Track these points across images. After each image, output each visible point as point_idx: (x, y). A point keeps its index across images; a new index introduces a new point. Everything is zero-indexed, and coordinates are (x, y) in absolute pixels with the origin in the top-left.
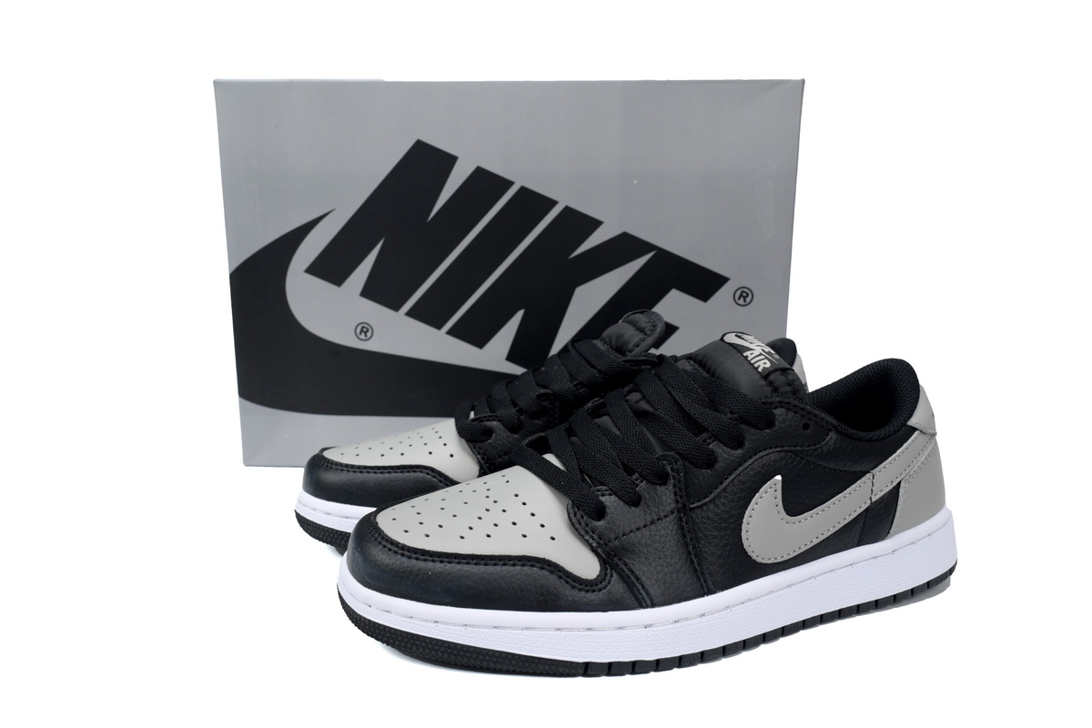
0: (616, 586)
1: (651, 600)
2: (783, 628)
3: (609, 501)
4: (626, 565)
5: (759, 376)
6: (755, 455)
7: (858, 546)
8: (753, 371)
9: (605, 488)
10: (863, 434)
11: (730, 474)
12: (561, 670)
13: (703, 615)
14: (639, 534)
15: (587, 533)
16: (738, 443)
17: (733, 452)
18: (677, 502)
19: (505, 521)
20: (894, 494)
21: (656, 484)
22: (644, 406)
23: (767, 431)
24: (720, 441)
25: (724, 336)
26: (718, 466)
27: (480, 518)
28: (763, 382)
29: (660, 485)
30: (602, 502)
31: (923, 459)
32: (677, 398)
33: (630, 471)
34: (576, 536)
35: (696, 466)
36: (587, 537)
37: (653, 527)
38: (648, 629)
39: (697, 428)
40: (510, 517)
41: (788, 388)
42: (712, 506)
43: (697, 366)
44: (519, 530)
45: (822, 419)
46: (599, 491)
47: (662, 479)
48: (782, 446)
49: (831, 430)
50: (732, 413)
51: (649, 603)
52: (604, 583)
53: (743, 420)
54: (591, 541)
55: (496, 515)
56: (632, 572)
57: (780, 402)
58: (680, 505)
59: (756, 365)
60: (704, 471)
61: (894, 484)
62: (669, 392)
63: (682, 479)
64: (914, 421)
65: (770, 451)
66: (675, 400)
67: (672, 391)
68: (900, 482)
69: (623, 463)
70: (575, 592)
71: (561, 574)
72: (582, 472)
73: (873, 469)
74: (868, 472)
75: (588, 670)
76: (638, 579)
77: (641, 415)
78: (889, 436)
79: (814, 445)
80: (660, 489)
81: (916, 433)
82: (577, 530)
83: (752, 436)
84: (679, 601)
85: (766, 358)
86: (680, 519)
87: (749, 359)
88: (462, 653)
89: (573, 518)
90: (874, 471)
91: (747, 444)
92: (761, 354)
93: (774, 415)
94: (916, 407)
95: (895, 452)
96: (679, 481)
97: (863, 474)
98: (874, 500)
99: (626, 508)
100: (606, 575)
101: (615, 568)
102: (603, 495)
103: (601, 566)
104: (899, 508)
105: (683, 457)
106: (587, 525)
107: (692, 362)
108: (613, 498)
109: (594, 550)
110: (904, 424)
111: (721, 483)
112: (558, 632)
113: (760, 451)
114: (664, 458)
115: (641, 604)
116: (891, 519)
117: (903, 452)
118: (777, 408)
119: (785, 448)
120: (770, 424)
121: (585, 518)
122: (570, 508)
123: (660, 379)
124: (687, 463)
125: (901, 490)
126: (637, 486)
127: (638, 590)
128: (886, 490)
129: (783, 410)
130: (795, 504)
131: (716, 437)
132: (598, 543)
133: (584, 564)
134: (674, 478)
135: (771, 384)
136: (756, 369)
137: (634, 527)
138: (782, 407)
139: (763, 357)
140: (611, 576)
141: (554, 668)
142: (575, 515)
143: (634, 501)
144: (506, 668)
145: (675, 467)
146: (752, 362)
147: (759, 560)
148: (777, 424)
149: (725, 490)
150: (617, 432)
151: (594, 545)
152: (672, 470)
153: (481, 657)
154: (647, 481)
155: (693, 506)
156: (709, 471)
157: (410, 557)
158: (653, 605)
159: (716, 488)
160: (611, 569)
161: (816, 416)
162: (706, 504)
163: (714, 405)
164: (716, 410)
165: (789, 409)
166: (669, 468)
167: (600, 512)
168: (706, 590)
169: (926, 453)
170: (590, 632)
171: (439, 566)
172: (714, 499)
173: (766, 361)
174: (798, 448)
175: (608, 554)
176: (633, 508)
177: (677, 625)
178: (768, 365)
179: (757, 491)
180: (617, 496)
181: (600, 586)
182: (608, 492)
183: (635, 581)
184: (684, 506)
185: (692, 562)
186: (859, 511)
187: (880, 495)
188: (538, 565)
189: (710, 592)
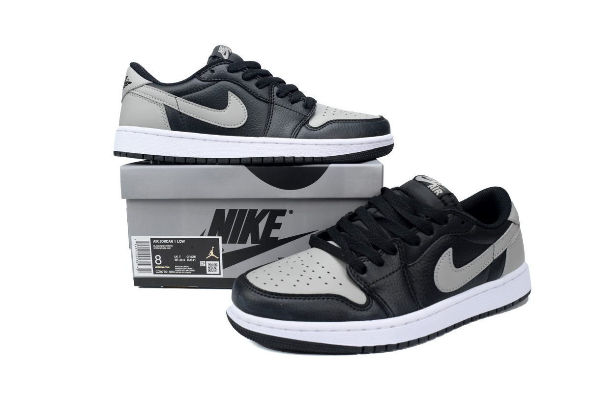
0: (375, 307)
1: (393, 313)
2: (455, 325)
3: (367, 264)
4: (379, 296)
5: (436, 198)
6: (439, 237)
7: (487, 282)
8: (434, 195)
9: (365, 257)
10: (489, 225)
11: (427, 248)
12: (351, 351)
13: (418, 320)
14: (384, 280)
15: (358, 280)
16: (431, 232)
17: (428, 237)
18: (402, 263)
19: (315, 276)
20: (504, 255)
21: (391, 254)
22: (379, 214)
23: (445, 225)
24: (422, 231)
25: (415, 177)
26: (421, 244)
27: (302, 275)
28: (439, 201)
29: (393, 255)
30: (364, 265)
31: (516, 237)
32: (397, 210)
33: (377, 248)
34: (352, 283)
35: (411, 244)
36: (358, 283)
37: (390, 277)
38: (393, 328)
39: (410, 225)
40: (317, 274)
41: (452, 204)
42: (418, 265)
43: (403, 194)
44: (323, 280)
45: (470, 219)
46: (362, 259)
47: (393, 252)
48: (452, 233)
49: (474, 224)
50: (426, 217)
51: (392, 315)
52: (369, 306)
53: (433, 220)
54: (360, 285)
55: (309, 273)
56: (382, 299)
57: (450, 211)
58: (403, 265)
59: (435, 192)
60: (414, 247)
61: (504, 250)
62: (392, 207)
63: (404, 252)
64: (510, 218)
65: (445, 236)
66: (396, 211)
67: (393, 206)
68: (506, 250)
69: (372, 244)
70: (355, 311)
71: (348, 302)
72: (351, 250)
73: (494, 243)
74: (491, 244)
75: (364, 350)
76: (385, 303)
77: (378, 219)
78: (500, 226)
79: (467, 232)
80: (393, 257)
81: (512, 224)
82: (353, 280)
83: (436, 228)
84: (406, 313)
85: (440, 188)
86: (404, 272)
87: (431, 189)
88: (300, 345)
89: (350, 273)
90: (495, 244)
91: (435, 232)
92: (437, 187)
93: (448, 218)
94: (510, 211)
95: (503, 234)
96: (402, 253)
97: (489, 246)
98: (494, 259)
99: (377, 267)
100: (370, 302)
101: (374, 298)
102: (364, 261)
103: (367, 297)
104: (506, 262)
105: (404, 240)
106: (358, 276)
107: (400, 192)
108: (370, 262)
109: (362, 289)
110: (506, 220)
111: (423, 253)
112: (348, 332)
113: (441, 236)
114: (394, 241)
115: (387, 316)
116: (503, 267)
117: (507, 234)
118: (448, 214)
119: (454, 234)
120: (446, 222)
121: (356, 273)
122: (348, 268)
123: (386, 201)
124: (405, 243)
125: (507, 253)
126: (381, 256)
127: (387, 309)
128: (500, 253)
129: (452, 214)
130: (459, 263)
131: (420, 230)
132: (364, 286)
133: (358, 297)
134: (399, 251)
135: (443, 201)
136: (435, 194)
137: (381, 277)
138: (451, 213)
139: (438, 188)
140: (372, 302)
141: (347, 350)
142: (351, 272)
143: (380, 264)
144: (323, 351)
145: (400, 245)
146: (433, 190)
147: (443, 291)
148: (449, 221)
149: (425, 256)
150: (367, 229)
151: (362, 287)
152: (398, 247)
153: (310, 346)
154: (386, 253)
155: (409, 265)
156: (417, 247)
157: (269, 297)
158: (394, 316)
159: (421, 255)
160: (372, 298)
161: (467, 217)
162: (416, 264)
163: (415, 213)
164: (418, 216)
165: (454, 214)
166: (396, 246)
167: (364, 270)
168: (418, 307)
169: (517, 234)
170: (364, 331)
171: (285, 301)
172: (420, 261)
173: (440, 190)
174: (459, 234)
175: (370, 291)
176: (380, 267)
177: (407, 325)
178: (441, 192)
179: (440, 256)
180: (372, 261)
181: (367, 308)
182: (366, 260)
183: (384, 304)
184: (406, 265)
185: (411, 293)
186: (488, 264)
187: (497, 256)
188: (336, 298)
189: (421, 308)
